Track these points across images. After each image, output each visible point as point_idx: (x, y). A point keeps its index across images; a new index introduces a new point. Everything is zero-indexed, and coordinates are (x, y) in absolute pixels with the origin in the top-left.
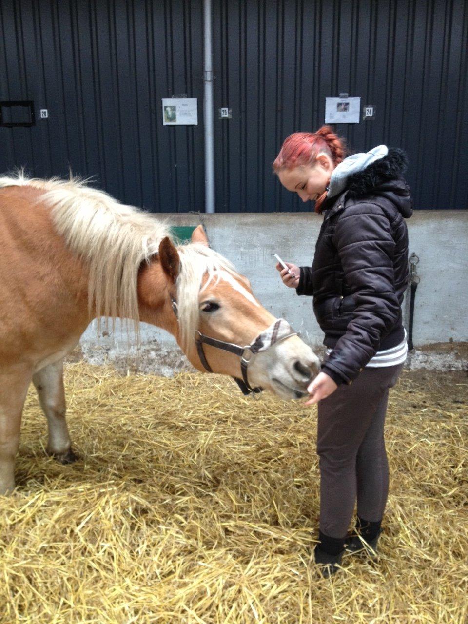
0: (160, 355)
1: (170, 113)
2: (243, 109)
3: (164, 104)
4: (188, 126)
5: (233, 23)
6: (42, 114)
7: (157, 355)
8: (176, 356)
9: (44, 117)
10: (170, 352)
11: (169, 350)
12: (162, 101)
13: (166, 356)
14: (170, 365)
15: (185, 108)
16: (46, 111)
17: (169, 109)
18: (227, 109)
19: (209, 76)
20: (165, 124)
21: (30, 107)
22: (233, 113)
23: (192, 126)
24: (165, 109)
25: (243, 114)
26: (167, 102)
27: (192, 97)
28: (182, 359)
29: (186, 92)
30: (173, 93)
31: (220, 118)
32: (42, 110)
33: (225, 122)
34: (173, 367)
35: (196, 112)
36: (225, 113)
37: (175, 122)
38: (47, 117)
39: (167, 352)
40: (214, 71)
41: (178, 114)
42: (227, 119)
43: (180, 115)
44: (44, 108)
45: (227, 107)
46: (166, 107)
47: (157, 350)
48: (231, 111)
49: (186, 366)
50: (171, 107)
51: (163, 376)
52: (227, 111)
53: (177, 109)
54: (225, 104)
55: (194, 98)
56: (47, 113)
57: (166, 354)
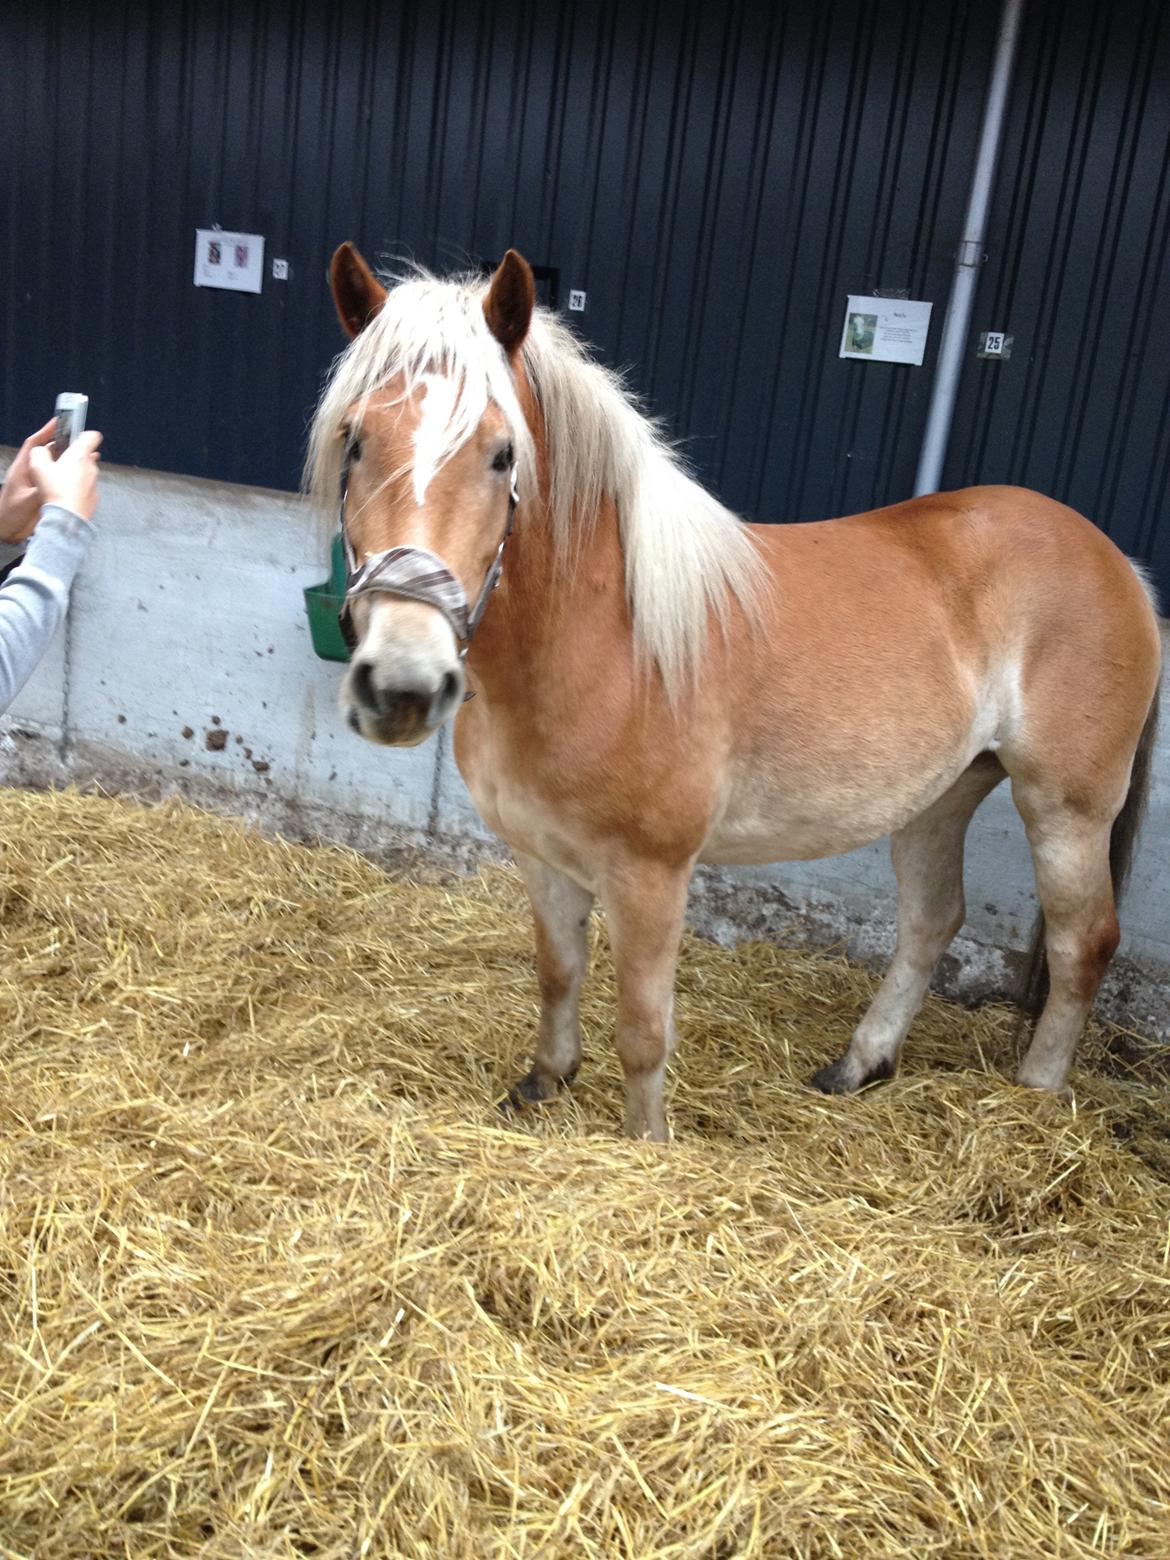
0: (714, 891)
1: (860, 331)
2: (1042, 339)
3: (851, 309)
4: (897, 365)
5: (1057, 134)
6: (572, 300)
7: (709, 890)
8: (751, 901)
9: (577, 308)
10: (740, 889)
11: (739, 884)
12: (847, 300)
13: (728, 895)
14: (733, 918)
15: (901, 324)
16: (583, 294)
17: (859, 321)
18: (1001, 336)
19: (970, 254)
20: (843, 354)
21: (549, 282)
22: (1014, 348)
23: (908, 366)
24: (851, 321)
25: (1040, 352)
26: (858, 304)
27: (920, 299)
28: (765, 912)
29: (909, 285)
30: (878, 285)
31: (979, 355)
32: (574, 293)
33: (991, 368)
34: (739, 926)
35: (924, 333)
36: (996, 344)
37: (869, 352)
38: (582, 309)
39: (734, 887)
40: (987, 242)
41: (878, 334)
42: (998, 362)
43: (884, 339)
44: (578, 288)
45: (1004, 330)
46: (853, 316)
47: (710, 877)
48: (1010, 340)
49: (770, 930)
50: (866, 317)
51: (711, 939)
52: (1001, 341)
53: (880, 322)
54: (1000, 321)
55: (926, 300)
56: (583, 301)
57: (730, 890)
